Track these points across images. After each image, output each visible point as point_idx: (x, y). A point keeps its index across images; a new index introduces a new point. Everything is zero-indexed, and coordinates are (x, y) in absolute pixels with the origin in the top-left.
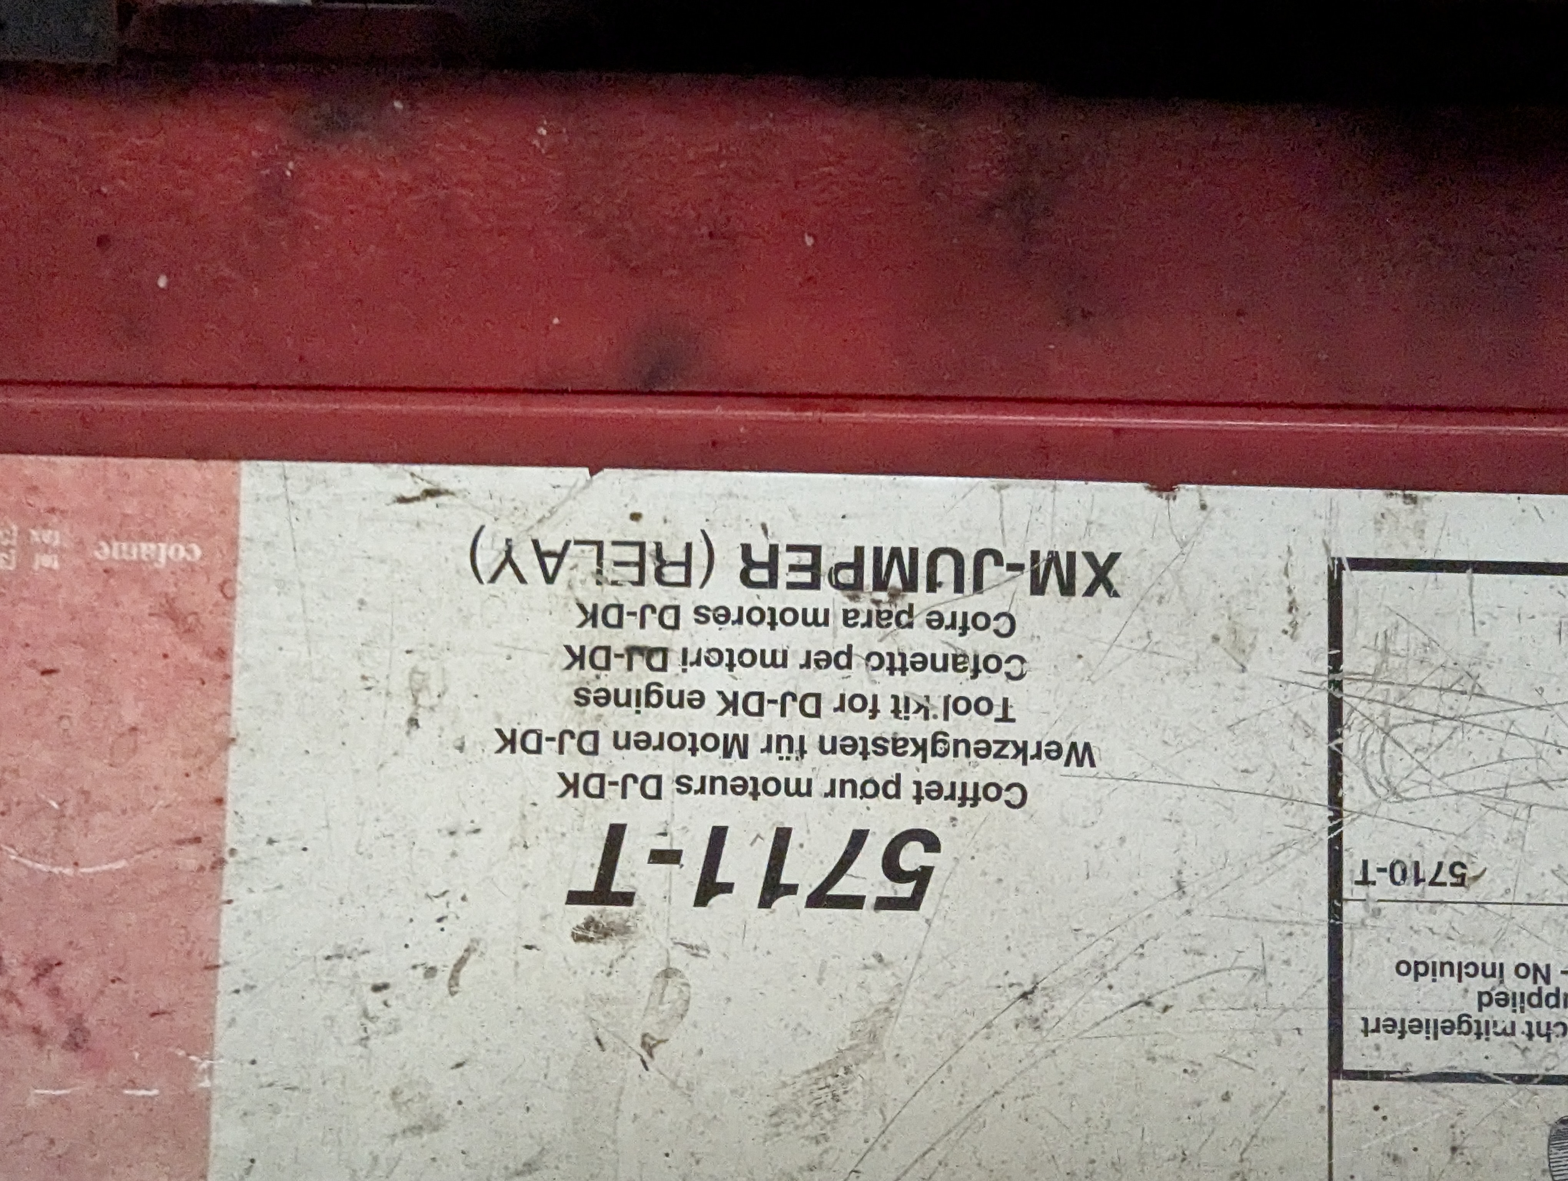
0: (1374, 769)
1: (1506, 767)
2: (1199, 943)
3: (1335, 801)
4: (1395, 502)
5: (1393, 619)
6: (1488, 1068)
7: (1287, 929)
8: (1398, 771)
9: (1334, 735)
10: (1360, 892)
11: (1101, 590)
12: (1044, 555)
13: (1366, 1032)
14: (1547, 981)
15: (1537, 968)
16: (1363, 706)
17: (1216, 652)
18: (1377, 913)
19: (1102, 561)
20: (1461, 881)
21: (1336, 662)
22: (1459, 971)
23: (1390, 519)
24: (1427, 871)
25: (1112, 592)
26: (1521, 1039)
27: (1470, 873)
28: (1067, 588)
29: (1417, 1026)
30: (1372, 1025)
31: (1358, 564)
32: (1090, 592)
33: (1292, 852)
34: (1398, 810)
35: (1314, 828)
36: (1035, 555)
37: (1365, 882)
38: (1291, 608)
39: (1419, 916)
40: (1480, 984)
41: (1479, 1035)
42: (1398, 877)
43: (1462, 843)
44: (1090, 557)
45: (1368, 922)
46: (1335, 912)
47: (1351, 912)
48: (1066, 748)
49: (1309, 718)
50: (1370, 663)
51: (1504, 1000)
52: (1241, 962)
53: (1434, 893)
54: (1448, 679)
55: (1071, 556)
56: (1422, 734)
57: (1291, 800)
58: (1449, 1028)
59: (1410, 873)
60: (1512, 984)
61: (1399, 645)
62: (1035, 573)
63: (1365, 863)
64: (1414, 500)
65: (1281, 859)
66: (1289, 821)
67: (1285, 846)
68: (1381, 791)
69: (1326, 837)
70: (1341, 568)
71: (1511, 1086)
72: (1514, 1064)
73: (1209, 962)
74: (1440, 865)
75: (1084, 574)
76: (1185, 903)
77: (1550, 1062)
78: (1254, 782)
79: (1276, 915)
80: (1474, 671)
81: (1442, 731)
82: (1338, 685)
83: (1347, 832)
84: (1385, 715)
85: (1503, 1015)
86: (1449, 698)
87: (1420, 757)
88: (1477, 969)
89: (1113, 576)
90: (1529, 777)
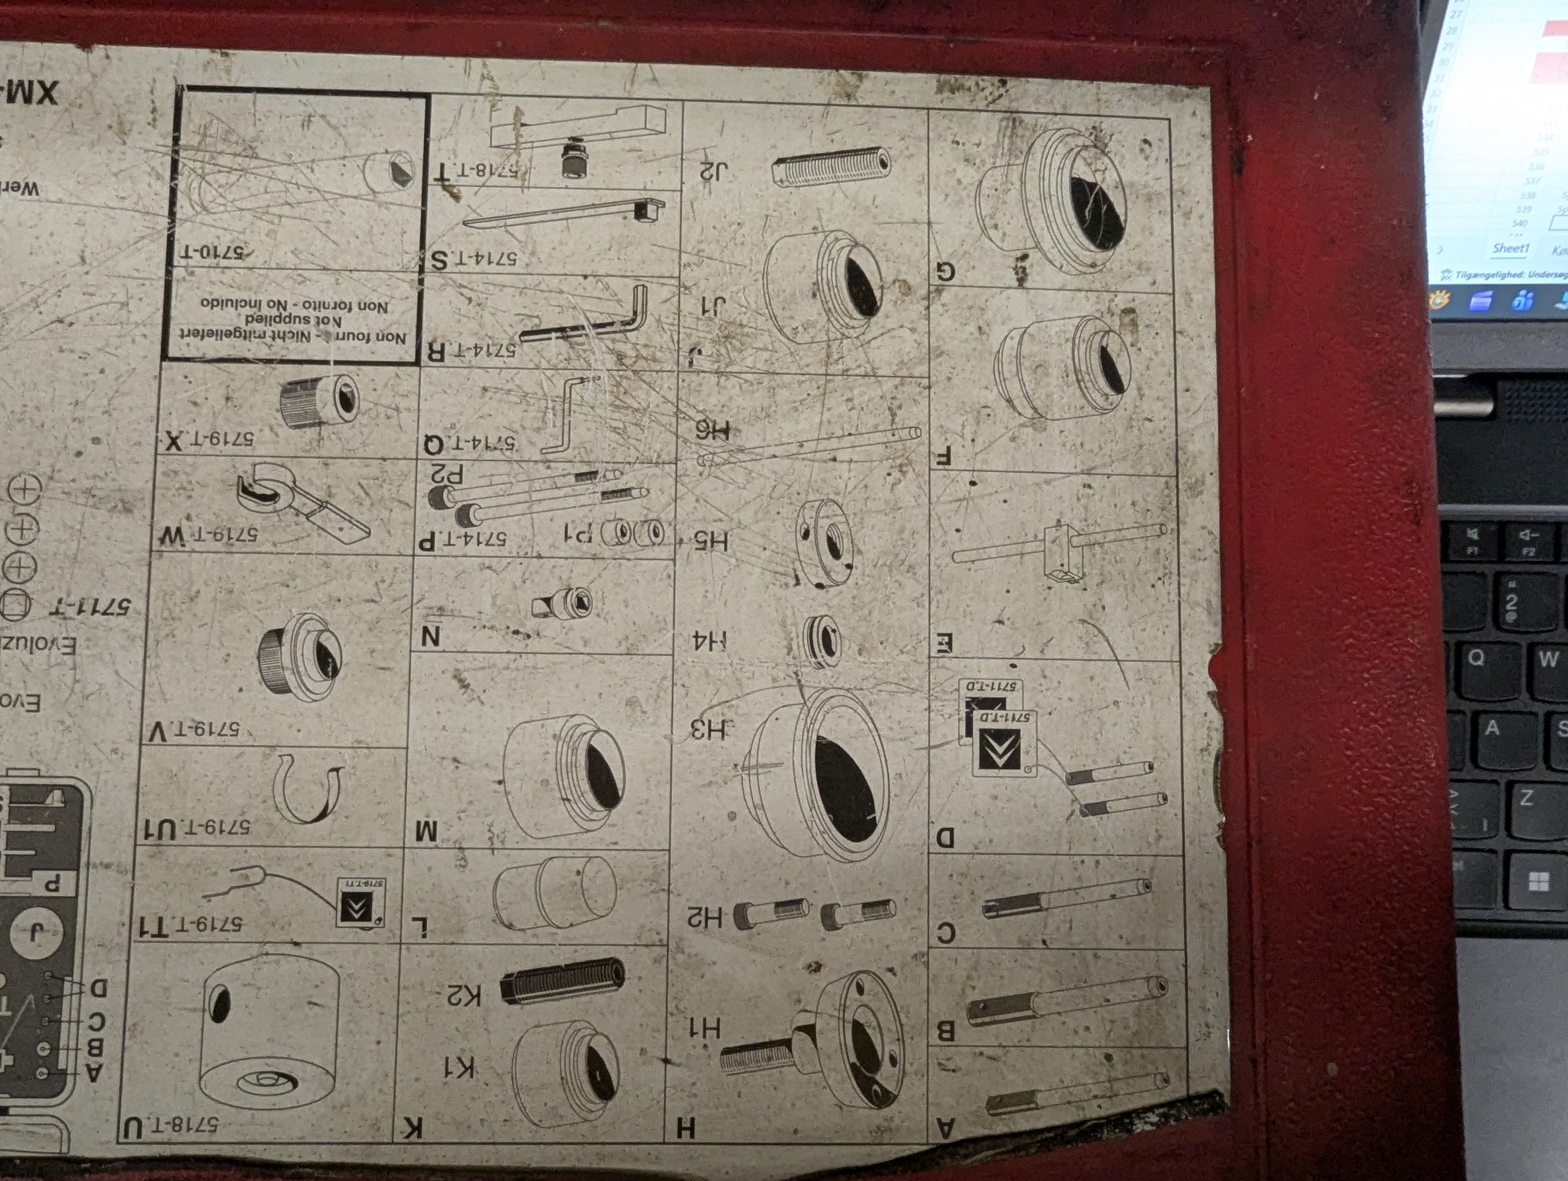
0: (195, 197)
1: (268, 196)
2: (91, 290)
3: (172, 214)
4: (217, 56)
5: (208, 118)
6: (249, 356)
7: (142, 281)
8: (208, 198)
9: (173, 178)
10: (183, 262)
11: (47, 101)
12: (15, 82)
13: (182, 336)
14: (285, 309)
15: (279, 302)
16: (191, 164)
17: (110, 133)
18: (192, 274)
19: (48, 85)
20: (240, 256)
21: (176, 140)
22: (236, 304)
23: (212, 65)
24: (221, 251)
25: (52, 101)
26: (268, 340)
27: (245, 252)
28: (28, 100)
29: (211, 333)
30: (186, 333)
31: (192, 88)
32: (41, 102)
33: (146, 241)
34: (208, 219)
35: (159, 227)
36: (10, 82)
37: (187, 257)
38: (154, 111)
39: (215, 275)
40: (247, 311)
41: (245, 338)
42: (205, 254)
43: (241, 237)
44: (42, 83)
45: (188, 278)
46: (169, 273)
47: (177, 273)
48: (23, 185)
49: (159, 169)
50: (195, 140)
51: (260, 319)
52: (114, 299)
53: (224, 263)
54: (239, 149)
55: (31, 83)
56: (222, 178)
57: (148, 213)
58: (228, 334)
59: (212, 252)
60: (265, 311)
61: (212, 131)
62: (10, 91)
63: (187, 247)
64: (227, 55)
65: (139, 245)
66: (146, 224)
67: (142, 238)
68: (198, 209)
69: (166, 233)
70: (183, 89)
71: (261, 365)
72: (264, 353)
73: (96, 300)
74: (229, 248)
75: (38, 92)
76: (86, 268)
77: (284, 352)
78: (126, 204)
79: (136, 274)
80: (254, 145)
81: (233, 177)
82: (176, 152)
83: (178, 230)
84: (203, 168)
85: (258, 327)
86: (239, 159)
87: (220, 190)
88: (247, 303)
89: (54, 94)
90: (281, 201)
